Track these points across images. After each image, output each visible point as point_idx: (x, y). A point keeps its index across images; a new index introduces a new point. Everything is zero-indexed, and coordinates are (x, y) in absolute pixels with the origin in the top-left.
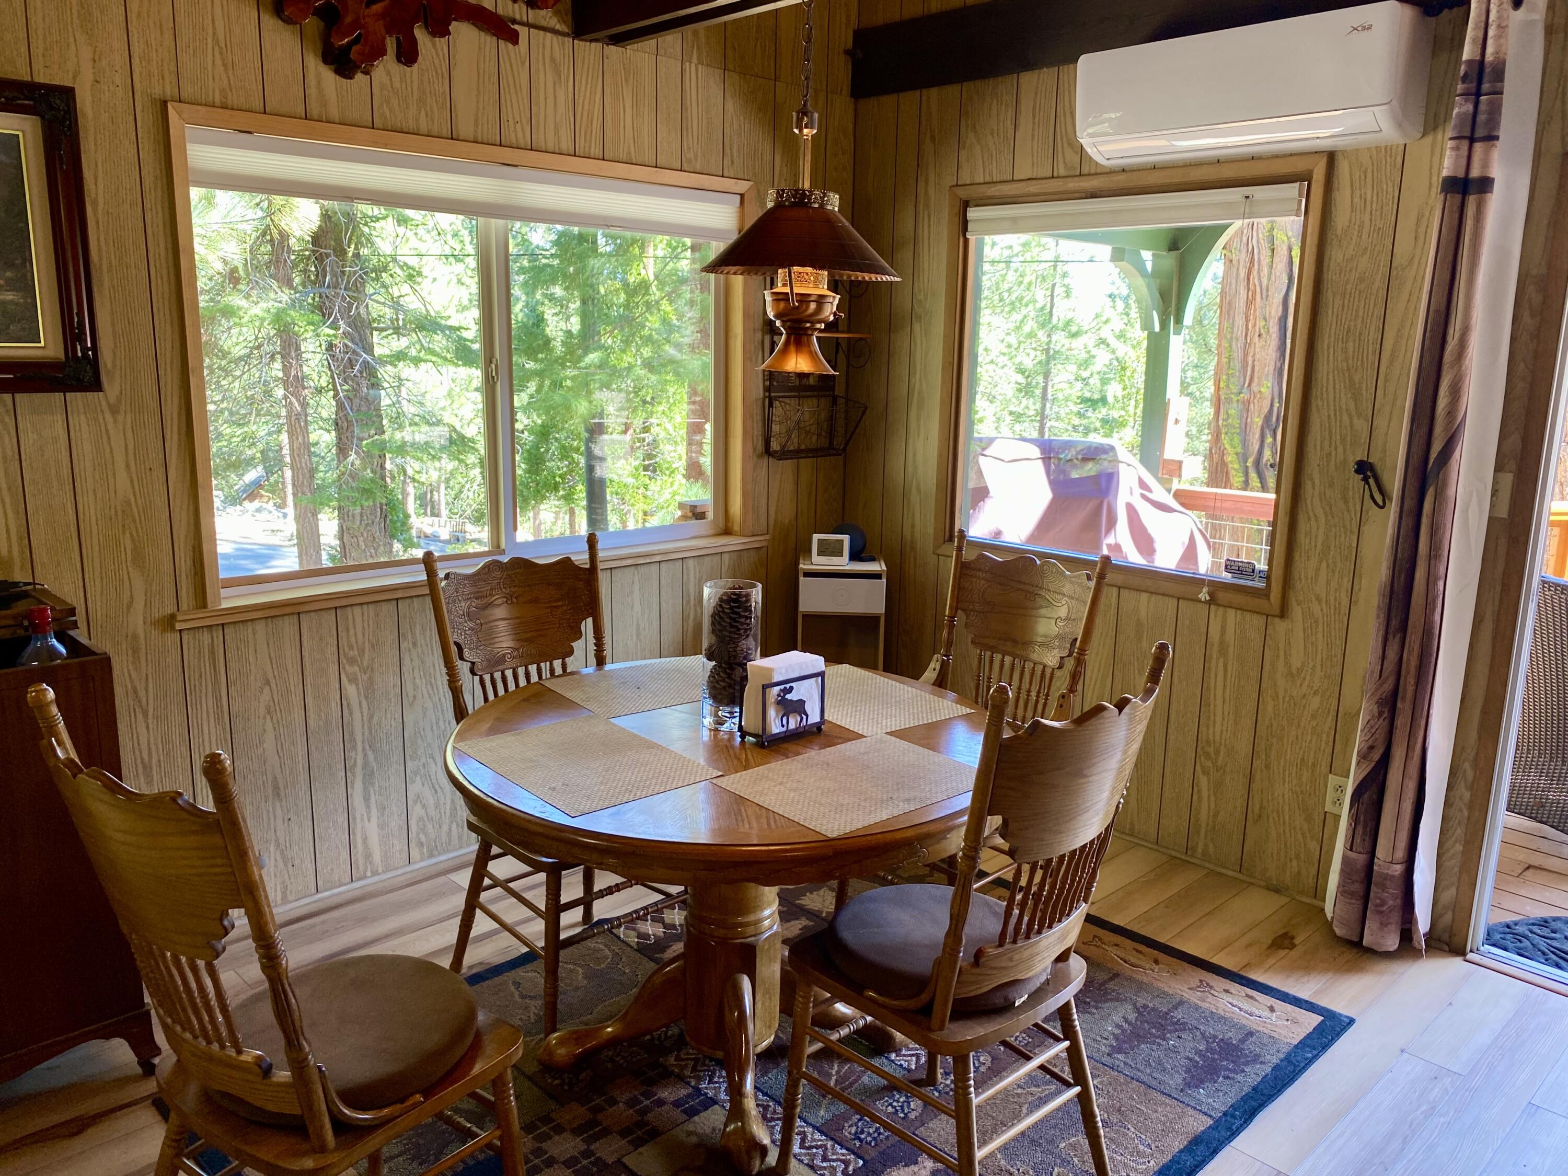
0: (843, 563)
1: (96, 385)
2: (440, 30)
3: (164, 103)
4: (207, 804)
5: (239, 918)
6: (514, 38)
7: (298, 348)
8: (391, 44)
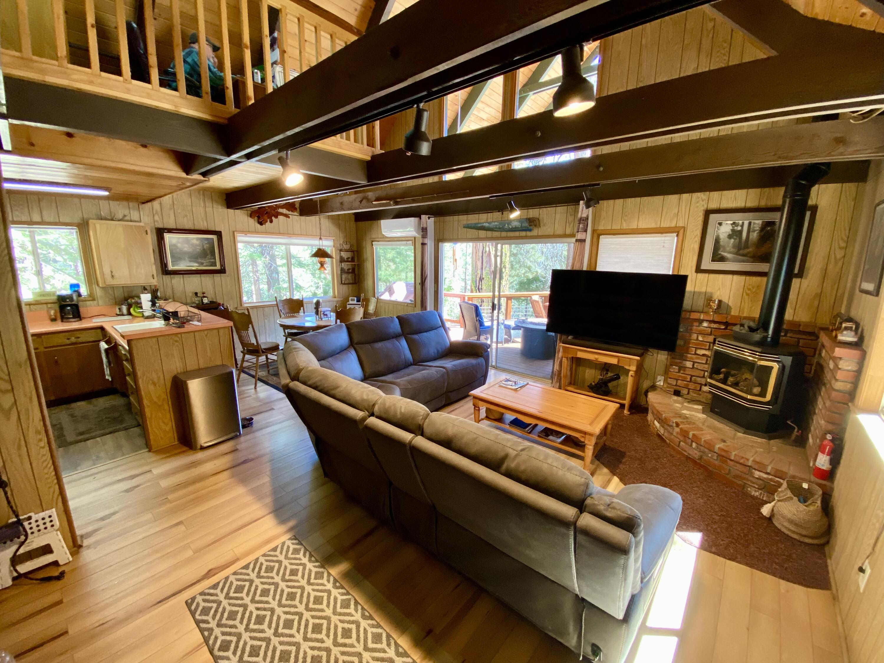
0: (355, 302)
1: (225, 273)
2: (276, 217)
3: (234, 232)
4: (247, 313)
5: (250, 326)
6: (289, 217)
7: (256, 263)
8: (268, 220)
